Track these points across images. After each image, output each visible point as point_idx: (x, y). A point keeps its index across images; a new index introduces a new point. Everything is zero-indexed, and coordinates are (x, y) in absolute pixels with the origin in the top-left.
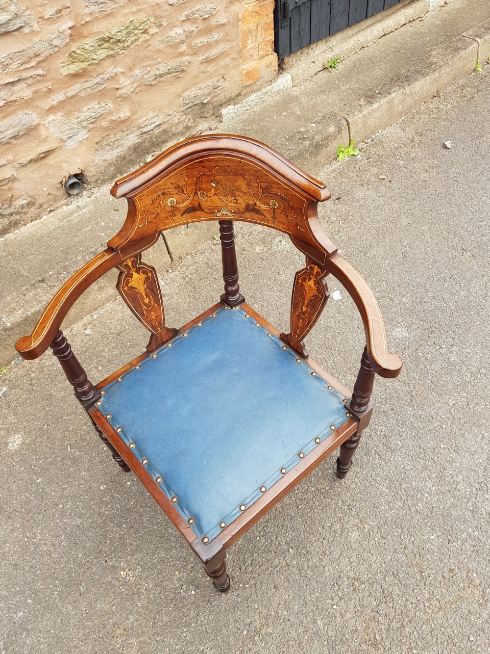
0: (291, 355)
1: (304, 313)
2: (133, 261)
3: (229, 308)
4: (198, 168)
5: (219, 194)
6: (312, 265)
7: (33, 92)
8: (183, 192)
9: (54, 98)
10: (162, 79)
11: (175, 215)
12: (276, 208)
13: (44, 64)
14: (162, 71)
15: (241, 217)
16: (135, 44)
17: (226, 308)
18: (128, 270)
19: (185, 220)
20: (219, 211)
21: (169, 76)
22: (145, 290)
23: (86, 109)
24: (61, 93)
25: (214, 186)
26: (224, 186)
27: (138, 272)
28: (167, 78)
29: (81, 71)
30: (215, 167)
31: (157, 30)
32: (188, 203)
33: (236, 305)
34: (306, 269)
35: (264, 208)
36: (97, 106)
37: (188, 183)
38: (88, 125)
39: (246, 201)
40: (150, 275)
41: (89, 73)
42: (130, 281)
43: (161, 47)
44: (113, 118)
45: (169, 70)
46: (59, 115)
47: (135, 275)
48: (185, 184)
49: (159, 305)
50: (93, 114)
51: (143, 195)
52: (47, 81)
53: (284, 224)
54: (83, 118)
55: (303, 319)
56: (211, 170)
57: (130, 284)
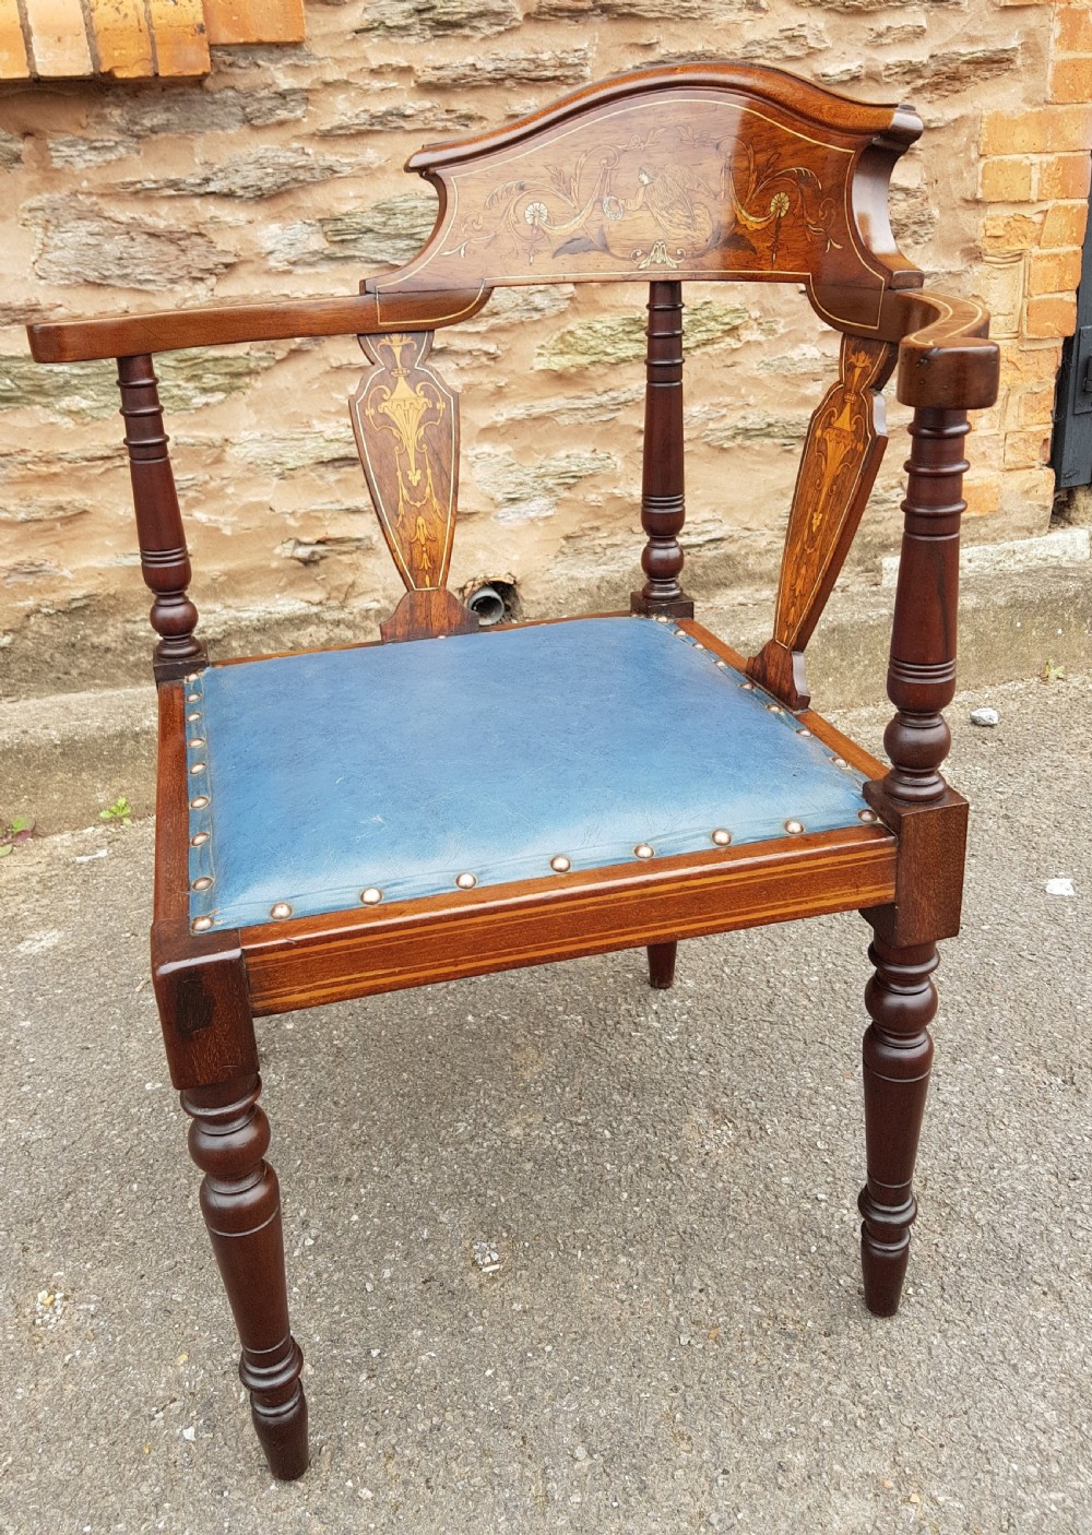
0: (759, 697)
1: (813, 539)
2: (406, 345)
3: (644, 617)
5: (653, 204)
6: (852, 359)
7: (464, 385)
8: (568, 193)
9: (504, 411)
10: (748, 443)
11: (538, 252)
12: (782, 215)
13: (503, 337)
14: (753, 423)
15: (696, 267)
16: (703, 350)
18: (389, 365)
20: (646, 254)
21: (767, 441)
22: (419, 443)
23: (563, 454)
24: (521, 405)
25: (646, 181)
26: (669, 180)
27: (412, 381)
28: (762, 446)
29: (573, 370)
30: (657, 129)
31: (762, 338)
32: (576, 227)
33: (660, 612)
34: (840, 383)
35: (756, 227)
36: (588, 455)
37: (584, 171)
38: (557, 489)
39: (715, 216)
40: (441, 406)
41: (589, 382)
42: (385, 397)
43: (763, 374)
44: (616, 491)
45: (769, 425)
46: (503, 449)
47: (402, 384)
48: (578, 172)
49: (445, 507)
50: (574, 468)
51: (472, 177)
52: (500, 372)
53: (796, 254)
54: (552, 469)
56: (644, 139)
57: (384, 404)
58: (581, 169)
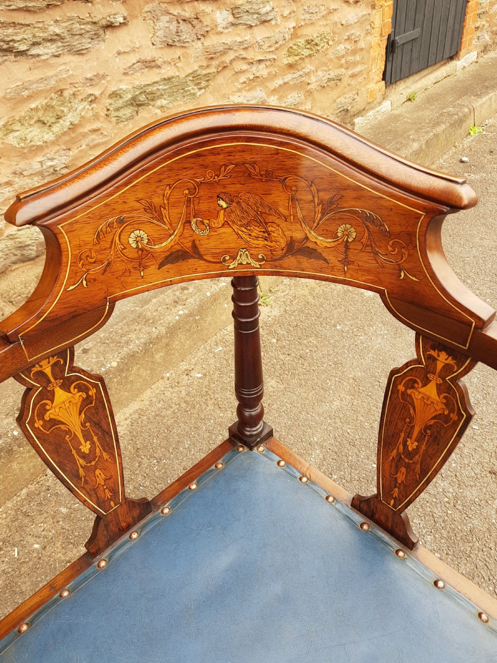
0: (383, 542)
1: (410, 455)
2: (56, 364)
3: (246, 449)
4: (192, 168)
5: (233, 222)
6: (432, 353)
8: (160, 219)
11: (145, 267)
12: (350, 240)
15: (276, 267)
17: (241, 449)
18: (45, 384)
19: (166, 278)
20: (233, 258)
22: (83, 425)
25: (224, 205)
26: (243, 205)
27: (66, 387)
30: (226, 166)
32: (172, 243)
33: (258, 444)
34: (418, 361)
35: (325, 244)
37: (171, 200)
39: (288, 233)
40: (92, 392)
42: (48, 407)
47: (60, 395)
48: (166, 202)
49: (113, 454)
51: (77, 222)
53: (368, 271)
55: (407, 466)
56: (217, 173)
57: (48, 413)
58: (168, 200)
